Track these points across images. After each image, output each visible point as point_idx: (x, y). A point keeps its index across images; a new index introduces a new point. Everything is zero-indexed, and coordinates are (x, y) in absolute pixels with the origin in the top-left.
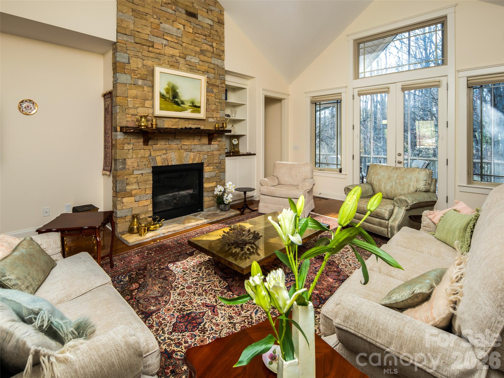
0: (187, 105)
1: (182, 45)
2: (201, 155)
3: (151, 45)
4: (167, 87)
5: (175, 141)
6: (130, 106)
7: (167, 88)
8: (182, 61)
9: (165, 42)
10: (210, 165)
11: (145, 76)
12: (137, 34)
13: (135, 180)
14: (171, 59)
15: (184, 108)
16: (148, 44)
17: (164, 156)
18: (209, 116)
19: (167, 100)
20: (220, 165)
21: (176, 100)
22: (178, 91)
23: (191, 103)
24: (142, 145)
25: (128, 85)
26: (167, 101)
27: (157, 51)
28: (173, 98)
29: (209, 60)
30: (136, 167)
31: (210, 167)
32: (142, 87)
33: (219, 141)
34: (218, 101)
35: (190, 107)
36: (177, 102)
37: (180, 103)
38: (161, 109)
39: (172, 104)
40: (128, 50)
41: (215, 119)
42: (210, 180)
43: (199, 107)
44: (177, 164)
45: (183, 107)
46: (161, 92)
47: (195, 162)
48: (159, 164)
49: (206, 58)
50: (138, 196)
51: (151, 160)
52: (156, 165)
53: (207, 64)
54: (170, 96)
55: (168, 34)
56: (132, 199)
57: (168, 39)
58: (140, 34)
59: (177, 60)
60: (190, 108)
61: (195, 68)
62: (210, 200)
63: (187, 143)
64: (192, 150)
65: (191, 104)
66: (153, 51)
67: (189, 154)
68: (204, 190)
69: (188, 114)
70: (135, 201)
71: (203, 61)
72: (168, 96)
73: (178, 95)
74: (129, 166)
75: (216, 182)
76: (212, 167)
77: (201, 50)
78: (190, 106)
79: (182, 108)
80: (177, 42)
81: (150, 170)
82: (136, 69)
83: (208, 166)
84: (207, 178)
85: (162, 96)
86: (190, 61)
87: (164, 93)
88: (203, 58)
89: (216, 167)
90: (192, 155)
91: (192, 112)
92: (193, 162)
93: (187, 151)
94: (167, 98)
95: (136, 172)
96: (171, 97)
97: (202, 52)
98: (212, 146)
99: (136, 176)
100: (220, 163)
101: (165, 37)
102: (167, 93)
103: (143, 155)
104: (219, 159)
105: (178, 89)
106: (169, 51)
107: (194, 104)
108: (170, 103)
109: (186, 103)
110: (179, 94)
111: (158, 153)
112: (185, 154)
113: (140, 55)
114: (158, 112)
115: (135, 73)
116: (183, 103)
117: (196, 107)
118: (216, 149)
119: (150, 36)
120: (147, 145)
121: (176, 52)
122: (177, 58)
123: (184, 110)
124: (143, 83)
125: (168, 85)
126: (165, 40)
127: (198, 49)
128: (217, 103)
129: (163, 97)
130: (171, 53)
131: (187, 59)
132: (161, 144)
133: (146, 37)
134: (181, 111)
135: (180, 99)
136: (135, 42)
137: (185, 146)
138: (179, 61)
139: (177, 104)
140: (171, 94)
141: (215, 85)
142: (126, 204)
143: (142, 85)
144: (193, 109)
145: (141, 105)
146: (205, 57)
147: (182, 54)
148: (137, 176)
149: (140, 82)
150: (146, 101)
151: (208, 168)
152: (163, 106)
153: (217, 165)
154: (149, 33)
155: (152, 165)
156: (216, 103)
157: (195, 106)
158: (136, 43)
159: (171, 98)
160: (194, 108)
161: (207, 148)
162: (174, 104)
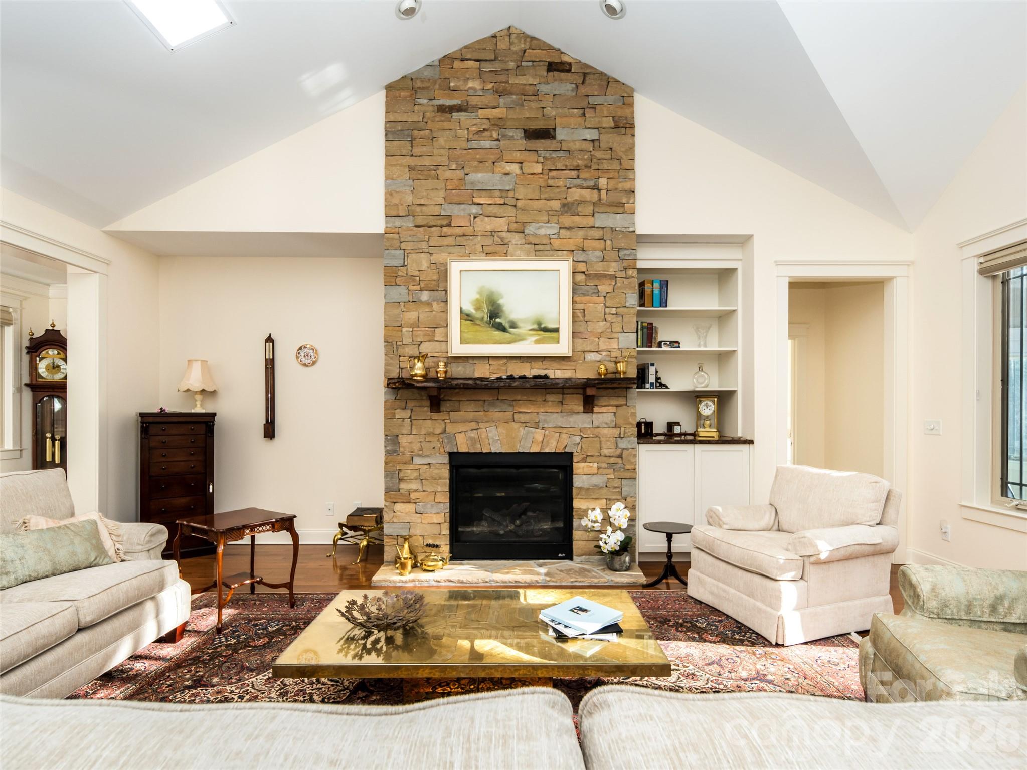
0: (523, 329)
1: (515, 206)
2: (564, 436)
3: (445, 222)
4: (478, 296)
5: (498, 403)
6: (408, 340)
7: (477, 300)
8: (516, 238)
9: (475, 209)
10: (589, 459)
11: (434, 283)
12: (418, 209)
13: (415, 474)
14: (489, 241)
15: (519, 335)
16: (439, 222)
17: (473, 434)
18: (588, 349)
19: (478, 322)
20: (619, 460)
21: (498, 320)
22: (501, 302)
23: (533, 324)
24: (428, 411)
25: (402, 304)
26: (477, 325)
27: (459, 231)
28: (491, 318)
29: (590, 221)
30: (416, 451)
31: (591, 464)
32: (428, 304)
33: (617, 406)
34: (614, 311)
35: (531, 333)
36: (500, 324)
37: (507, 326)
38: (464, 341)
39: (489, 329)
40: (401, 242)
41: (604, 353)
42: (591, 492)
43: (557, 330)
44: (503, 451)
45: (514, 334)
46: (464, 308)
47: (547, 450)
48: (463, 449)
49: (576, 218)
50: (420, 504)
51: (446, 440)
52: (455, 450)
53: (581, 233)
54: (483, 314)
55: (484, 192)
56: (410, 508)
57: (482, 202)
58: (424, 208)
59: (502, 239)
60: (531, 335)
61: (548, 247)
63: (528, 410)
64: (541, 425)
65: (535, 327)
66: (449, 234)
67: (532, 432)
68: (575, 513)
69: (529, 347)
70: (416, 513)
71: (569, 228)
72: (478, 315)
73: (502, 311)
74: (404, 447)
75: (609, 500)
76: (596, 465)
77: (564, 205)
78: (531, 330)
79: (514, 336)
80: (503, 202)
81: (446, 459)
82: (417, 273)
83: (584, 460)
84: (580, 488)
85: (466, 317)
86: (535, 235)
87: (469, 308)
88: (567, 220)
89: (606, 465)
90: (539, 434)
91: (537, 342)
92: (542, 449)
93: (528, 425)
94: (477, 319)
95: (417, 460)
96: (486, 316)
97: (568, 207)
98: (594, 415)
99: (417, 467)
100: (620, 456)
101: (476, 200)
102: (478, 309)
103: (431, 430)
104: (617, 446)
105: (502, 298)
106: (487, 224)
107: (543, 326)
108: (485, 329)
109: (520, 324)
110: (504, 309)
111: (461, 427)
112: (522, 431)
113: (424, 245)
114: (457, 349)
115: (414, 280)
116: (513, 325)
117: (547, 331)
118: (606, 423)
119: (445, 206)
120: (438, 411)
121: (501, 224)
122: (504, 234)
123: (518, 339)
124: (430, 297)
125: (480, 293)
126: (476, 206)
127: (556, 205)
128: (609, 318)
129: (470, 318)
130: (489, 228)
131: (526, 231)
132: (468, 411)
133: (436, 210)
134: (509, 343)
135: (506, 318)
136: (416, 224)
137: (521, 415)
138: (506, 241)
139: (501, 328)
140: (486, 311)
141: (605, 276)
142: (398, 514)
143: (428, 300)
144: (539, 335)
145: (427, 338)
146: (574, 217)
147: (515, 225)
148: (420, 467)
149: (425, 296)
150: (436, 330)
151: (582, 465)
152: (469, 337)
153: (612, 460)
154: (442, 201)
155: (447, 450)
156: (606, 316)
157: (546, 330)
158: (416, 226)
159: (486, 319)
160: (542, 333)
161: (582, 420)
162: (494, 329)
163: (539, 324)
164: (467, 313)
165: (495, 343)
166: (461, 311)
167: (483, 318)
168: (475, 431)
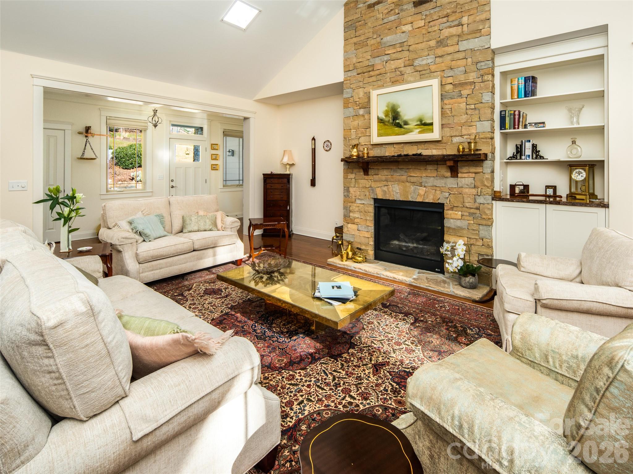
0: (412, 125)
1: (408, 50)
2: (438, 192)
3: (371, 69)
4: (386, 108)
5: (399, 171)
6: (353, 136)
7: (386, 110)
8: (409, 70)
9: (386, 58)
10: (455, 209)
11: (366, 103)
12: (358, 65)
13: (357, 209)
14: (393, 75)
15: (409, 129)
16: (368, 70)
17: (385, 188)
18: (454, 134)
19: (387, 124)
20: (478, 212)
21: (397, 121)
22: (399, 110)
23: (417, 121)
24: (362, 175)
25: (351, 117)
26: (386, 125)
27: (377, 72)
28: (393, 120)
29: (456, 48)
30: (357, 196)
31: (457, 212)
32: (363, 116)
33: (476, 173)
34: (473, 107)
36: (399, 123)
37: (402, 124)
38: (379, 135)
39: (393, 127)
40: (351, 84)
42: (457, 231)
43: (431, 124)
44: (401, 200)
45: (406, 129)
46: (380, 116)
47: (427, 201)
48: (380, 197)
49: (446, 48)
50: (359, 225)
51: (372, 192)
52: (376, 197)
53: (449, 58)
54: (389, 118)
55: (391, 47)
56: (354, 227)
57: (391, 53)
58: (361, 63)
59: (401, 72)
60: (416, 128)
61: (428, 71)
63: (416, 174)
64: (423, 184)
65: (419, 123)
67: (418, 189)
69: (415, 136)
70: (358, 230)
71: (442, 56)
72: (387, 119)
73: (399, 115)
74: (352, 194)
76: (460, 213)
77: (438, 42)
79: (406, 130)
80: (401, 50)
81: (372, 202)
82: (358, 100)
83: (452, 209)
84: (449, 228)
85: (380, 121)
86: (420, 65)
87: (382, 116)
88: (439, 52)
89: (468, 214)
90: (422, 190)
91: (420, 132)
92: (423, 200)
93: (416, 184)
94: (386, 121)
95: (358, 201)
96: (391, 119)
97: (441, 43)
98: (459, 179)
99: (358, 205)
100: (478, 209)
101: (387, 52)
102: (386, 116)
103: (365, 185)
105: (399, 107)
106: (393, 65)
107: (423, 122)
108: (390, 127)
109: (410, 122)
110: (401, 114)
111: (379, 184)
112: (412, 188)
113: (361, 84)
114: (376, 139)
115: (356, 104)
116: (406, 123)
117: (425, 125)
118: (467, 185)
119: (372, 60)
120: (368, 175)
121: (400, 63)
122: (402, 69)
123: (409, 131)
124: (364, 112)
125: (387, 106)
126: (387, 56)
127: (433, 43)
128: (469, 112)
129: (382, 122)
130: (393, 67)
131: (415, 64)
132: (384, 174)
133: (367, 63)
134: (404, 134)
137: (411, 178)
138: (403, 73)
139: (399, 126)
140: (391, 116)
141: (466, 84)
142: (349, 229)
143: (363, 114)
144: (421, 128)
145: (363, 135)
147: (408, 62)
148: (359, 205)
149: (361, 112)
151: (450, 212)
152: (383, 132)
153: (472, 211)
154: (370, 57)
155: (372, 196)
156: (468, 111)
157: (425, 124)
158: (358, 74)
159: (391, 121)
160: (423, 126)
161: (451, 182)
162: (395, 127)
163: (421, 121)
164: (381, 118)
165: (396, 135)
166: (378, 118)
167: (389, 121)
168: (386, 187)
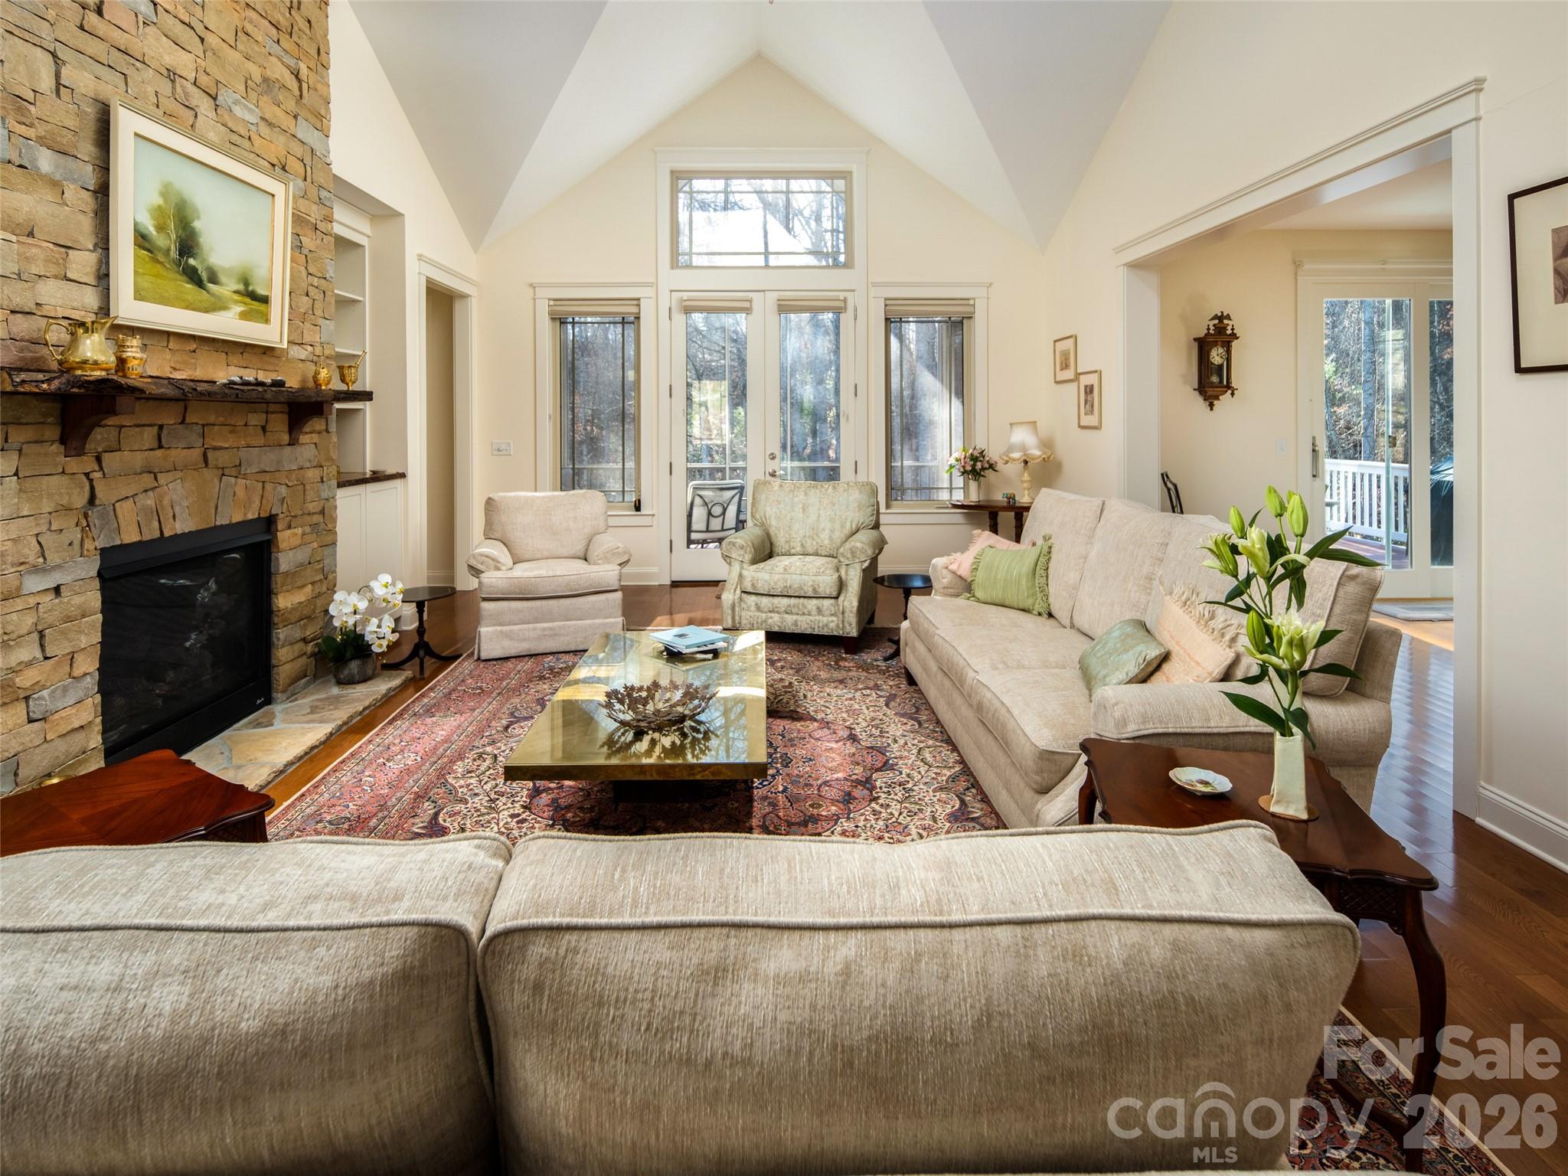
0: (227, 288)
1: (203, 40)
2: (269, 487)
4: (160, 201)
5: (184, 430)
6: (8, 265)
7: (160, 209)
8: (206, 105)
10: (293, 522)
13: (29, 621)
14: (166, 88)
15: (219, 298)
17: (150, 501)
18: (298, 339)
19: (161, 258)
20: (321, 518)
21: (192, 261)
22: (196, 224)
23: (239, 282)
24: (56, 453)
26: (158, 262)
27: (116, 36)
28: (181, 254)
29: (290, 124)
30: (31, 559)
31: (296, 531)
32: (55, 184)
33: (317, 432)
34: (317, 281)
35: (236, 297)
36: (194, 270)
37: (204, 276)
38: (139, 295)
39: (178, 277)
41: (310, 348)
42: (294, 578)
43: (265, 300)
44: (193, 529)
45: (213, 295)
46: (138, 220)
47: (250, 516)
48: (131, 536)
49: (278, 111)
50: (42, 694)
52: (118, 542)
53: (282, 139)
54: (167, 242)
56: (14, 715)
59: (186, 95)
60: (236, 302)
61: (249, 145)
62: (296, 654)
63: (225, 439)
64: (242, 470)
65: (241, 287)
66: (99, 33)
67: (232, 486)
68: (276, 620)
69: (228, 324)
70: (31, 721)
71: (270, 124)
72: (160, 241)
73: (198, 245)
75: (313, 583)
76: (300, 531)
77: (264, 79)
78: (236, 292)
79: (213, 299)
80: (186, 20)
81: (94, 568)
82: (30, 96)
83: (289, 526)
84: (286, 574)
85: (142, 240)
86: (231, 113)
87: (149, 225)
88: (269, 109)
89: (310, 529)
90: (240, 488)
91: (245, 316)
92: (245, 514)
93: (227, 471)
94: (159, 249)
95: (32, 584)
96: (173, 247)
97: (269, 87)
98: (298, 449)
99: (32, 601)
100: (322, 512)
102: (160, 228)
103: (64, 501)
104: (319, 496)
105: (198, 218)
106: (162, 50)
107: (250, 288)
108: (171, 275)
109: (223, 278)
110: (202, 240)
111: (125, 488)
112: (218, 485)
114: (128, 308)
116: (213, 277)
117: (255, 299)
118: (310, 461)
120: (81, 454)
121: (184, 63)
122: (189, 88)
123: (216, 306)
124: (60, 167)
125: (164, 195)
127: (255, 72)
128: (312, 291)
129: (147, 245)
130: (167, 60)
131: (222, 100)
132: (136, 448)
134: (206, 311)
135: (203, 261)
137: (216, 454)
138: (194, 103)
139: (193, 277)
140: (173, 236)
141: (308, 223)
143: (54, 174)
144: (246, 304)
145: (52, 269)
146: (276, 108)
147: (205, 78)
148: (37, 599)
149: (47, 161)
150: (72, 254)
151: (288, 533)
152: (147, 285)
153: (315, 519)
155: (101, 543)
156: (311, 289)
157: (254, 296)
159: (174, 254)
160: (248, 300)
161: (287, 457)
162: (184, 278)
163: (246, 283)
164: (145, 232)
165: (187, 308)
166: (136, 228)
167: (169, 250)
168: (151, 493)
